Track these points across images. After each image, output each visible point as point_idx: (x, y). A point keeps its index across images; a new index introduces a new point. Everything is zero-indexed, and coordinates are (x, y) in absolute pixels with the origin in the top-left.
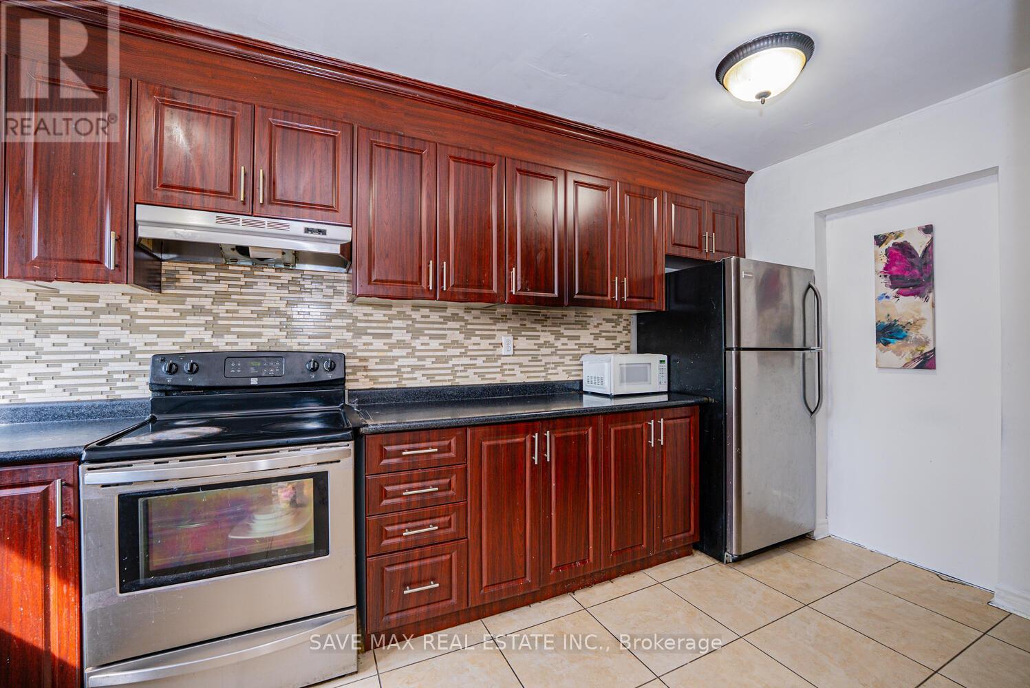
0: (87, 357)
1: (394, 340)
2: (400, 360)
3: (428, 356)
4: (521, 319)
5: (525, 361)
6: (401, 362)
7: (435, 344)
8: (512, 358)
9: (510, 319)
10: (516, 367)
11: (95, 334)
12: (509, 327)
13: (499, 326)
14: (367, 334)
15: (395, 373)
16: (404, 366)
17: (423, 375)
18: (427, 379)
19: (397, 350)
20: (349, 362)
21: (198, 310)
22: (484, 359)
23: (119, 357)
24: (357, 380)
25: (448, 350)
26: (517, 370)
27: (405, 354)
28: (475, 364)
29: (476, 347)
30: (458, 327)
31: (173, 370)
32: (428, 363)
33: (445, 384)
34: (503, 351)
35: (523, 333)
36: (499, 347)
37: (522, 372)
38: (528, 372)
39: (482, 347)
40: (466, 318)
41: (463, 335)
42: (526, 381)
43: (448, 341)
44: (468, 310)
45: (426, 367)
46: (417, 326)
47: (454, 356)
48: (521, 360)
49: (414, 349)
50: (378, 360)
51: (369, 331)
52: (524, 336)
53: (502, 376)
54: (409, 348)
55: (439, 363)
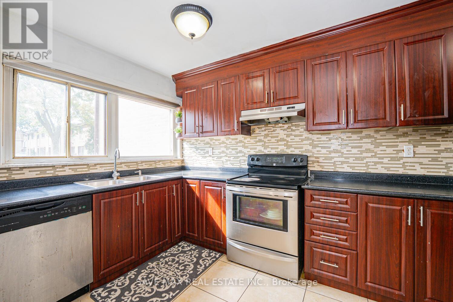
0: (235, 155)
2: (335, 158)
3: (351, 157)
4: (420, 134)
5: (425, 161)
6: (335, 159)
8: (412, 159)
9: (410, 135)
10: (416, 165)
11: (237, 149)
12: (409, 140)
13: (400, 139)
14: (318, 147)
15: (332, 164)
16: (337, 162)
17: (348, 166)
18: (350, 168)
19: (334, 154)
20: (309, 159)
21: (260, 141)
22: (390, 159)
23: (242, 155)
24: (314, 167)
25: (363, 154)
26: (418, 167)
27: (337, 156)
28: (383, 162)
29: (383, 152)
30: (370, 141)
31: (258, 160)
32: (351, 160)
33: (361, 171)
34: (405, 154)
35: (423, 143)
36: (402, 152)
37: (421, 168)
38: (428, 168)
39: (387, 152)
40: (375, 136)
41: (373, 146)
42: (426, 174)
43: (363, 149)
44: (377, 132)
45: (350, 162)
47: (367, 157)
48: (421, 160)
49: (342, 153)
50: (324, 158)
51: (319, 145)
52: (423, 145)
53: (404, 169)
54: (340, 153)
55: (357, 160)
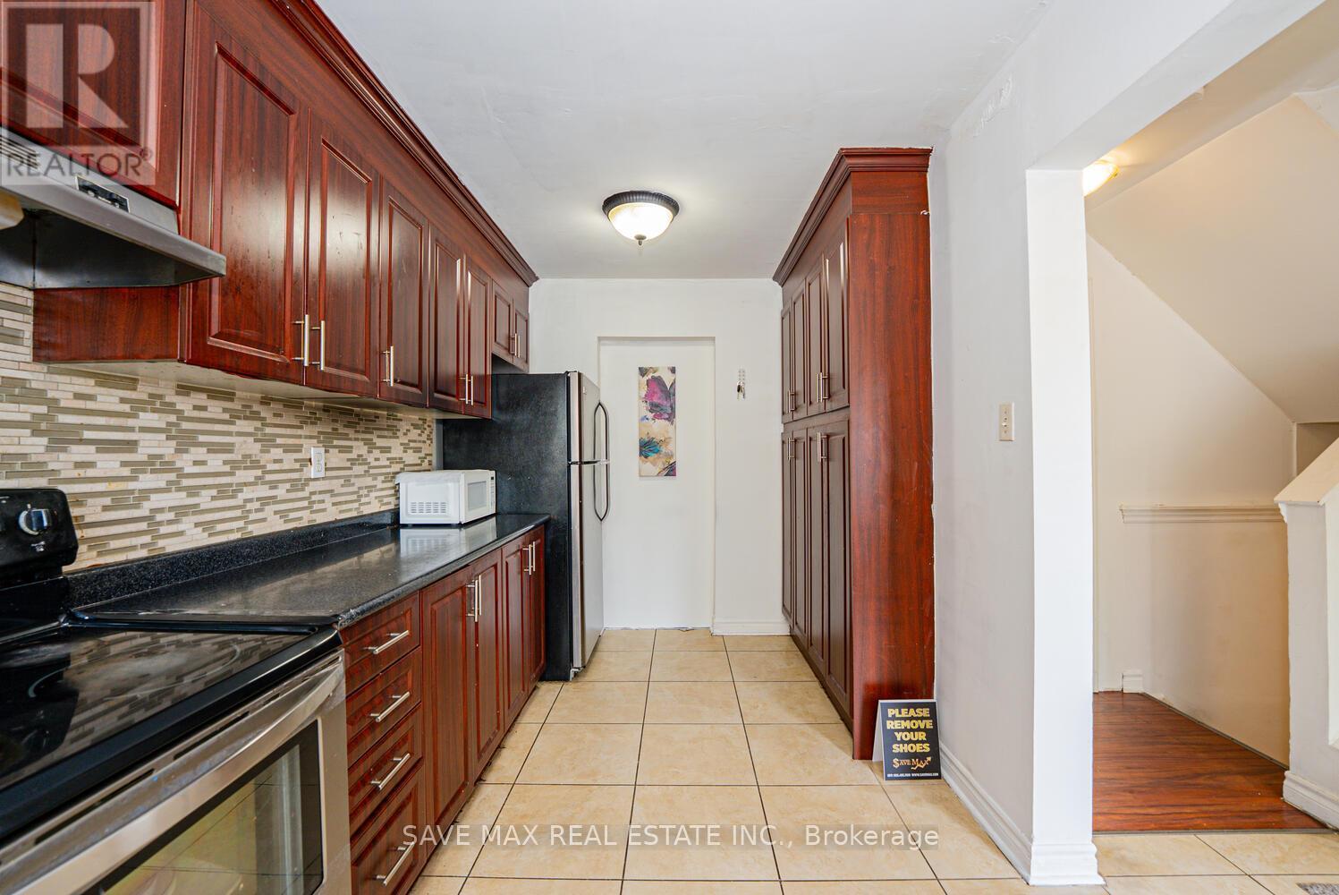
1: (141, 455)
2: (153, 497)
3: (204, 487)
4: (332, 420)
5: (336, 485)
6: (156, 501)
7: (216, 462)
8: (323, 482)
9: (320, 419)
10: (326, 497)
12: (318, 432)
13: (306, 431)
14: (82, 442)
15: (143, 526)
16: (161, 510)
17: (197, 525)
18: (204, 530)
19: (149, 476)
22: (288, 486)
25: (237, 473)
26: (328, 501)
27: (163, 484)
28: (276, 497)
29: (277, 467)
30: (251, 430)
32: (204, 499)
33: (232, 538)
34: (312, 472)
35: (336, 442)
36: (306, 466)
37: (334, 504)
38: (340, 503)
39: (285, 466)
40: (262, 415)
41: (258, 446)
42: (338, 518)
43: (237, 456)
45: (202, 507)
46: (185, 425)
47: (245, 484)
48: (333, 485)
49: (182, 475)
50: (107, 501)
51: (87, 435)
52: (335, 447)
53: (311, 512)
54: (171, 471)
55: (223, 498)
